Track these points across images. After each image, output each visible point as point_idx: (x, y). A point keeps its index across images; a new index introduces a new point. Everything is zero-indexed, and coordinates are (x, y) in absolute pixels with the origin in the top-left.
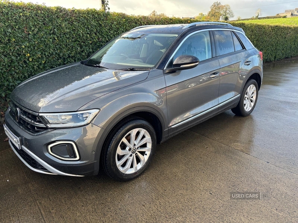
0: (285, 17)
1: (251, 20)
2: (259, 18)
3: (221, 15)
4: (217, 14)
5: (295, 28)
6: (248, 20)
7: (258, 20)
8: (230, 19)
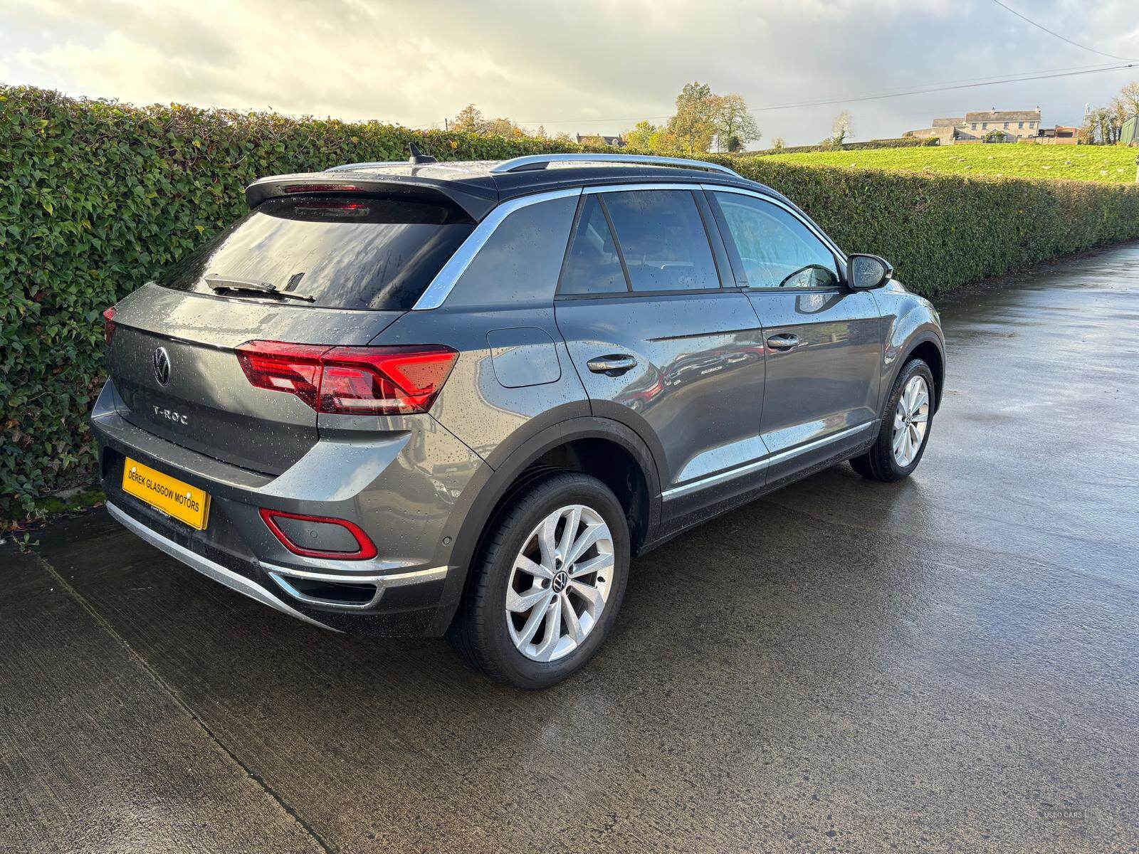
0: (933, 143)
1: (817, 153)
2: (846, 147)
3: (715, 131)
4: (699, 125)
5: (943, 182)
6: (808, 150)
7: (843, 152)
8: (749, 147)
